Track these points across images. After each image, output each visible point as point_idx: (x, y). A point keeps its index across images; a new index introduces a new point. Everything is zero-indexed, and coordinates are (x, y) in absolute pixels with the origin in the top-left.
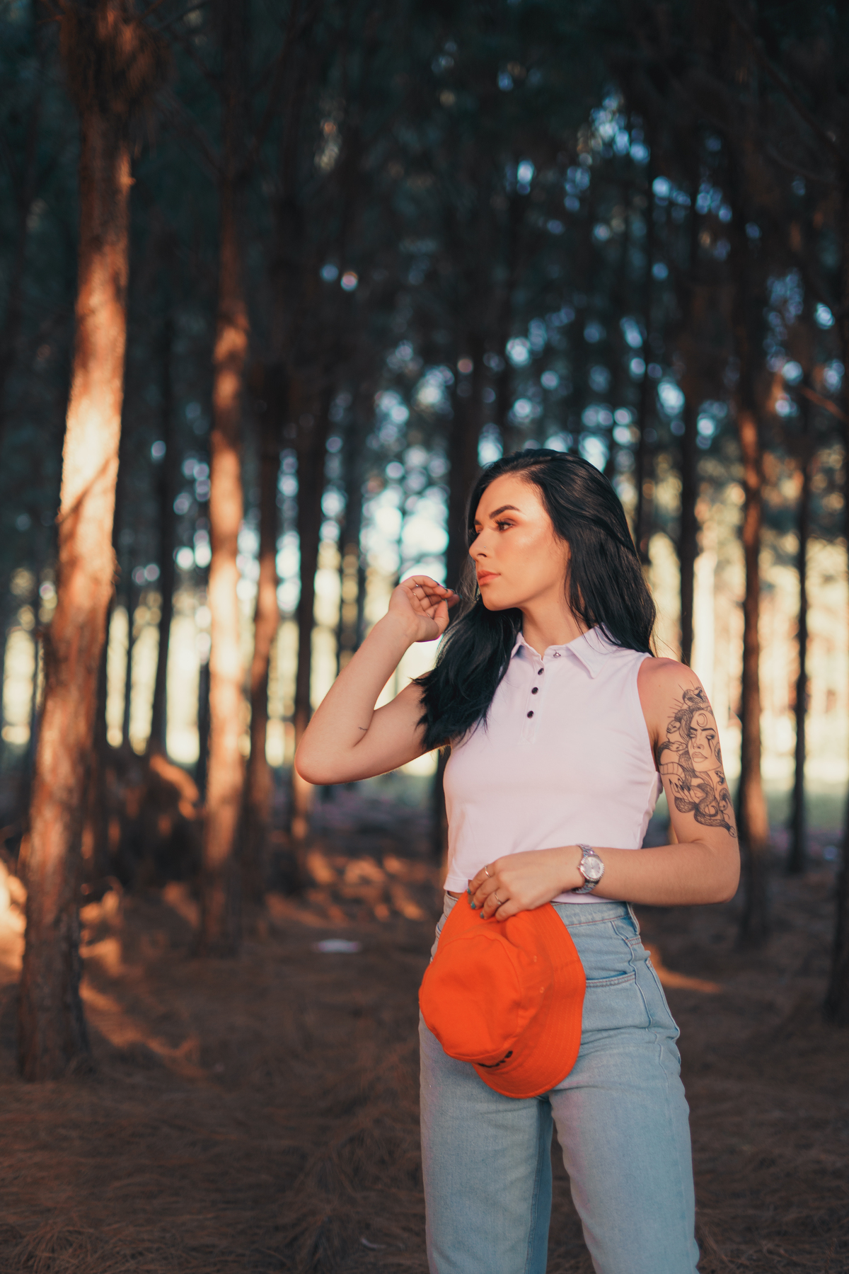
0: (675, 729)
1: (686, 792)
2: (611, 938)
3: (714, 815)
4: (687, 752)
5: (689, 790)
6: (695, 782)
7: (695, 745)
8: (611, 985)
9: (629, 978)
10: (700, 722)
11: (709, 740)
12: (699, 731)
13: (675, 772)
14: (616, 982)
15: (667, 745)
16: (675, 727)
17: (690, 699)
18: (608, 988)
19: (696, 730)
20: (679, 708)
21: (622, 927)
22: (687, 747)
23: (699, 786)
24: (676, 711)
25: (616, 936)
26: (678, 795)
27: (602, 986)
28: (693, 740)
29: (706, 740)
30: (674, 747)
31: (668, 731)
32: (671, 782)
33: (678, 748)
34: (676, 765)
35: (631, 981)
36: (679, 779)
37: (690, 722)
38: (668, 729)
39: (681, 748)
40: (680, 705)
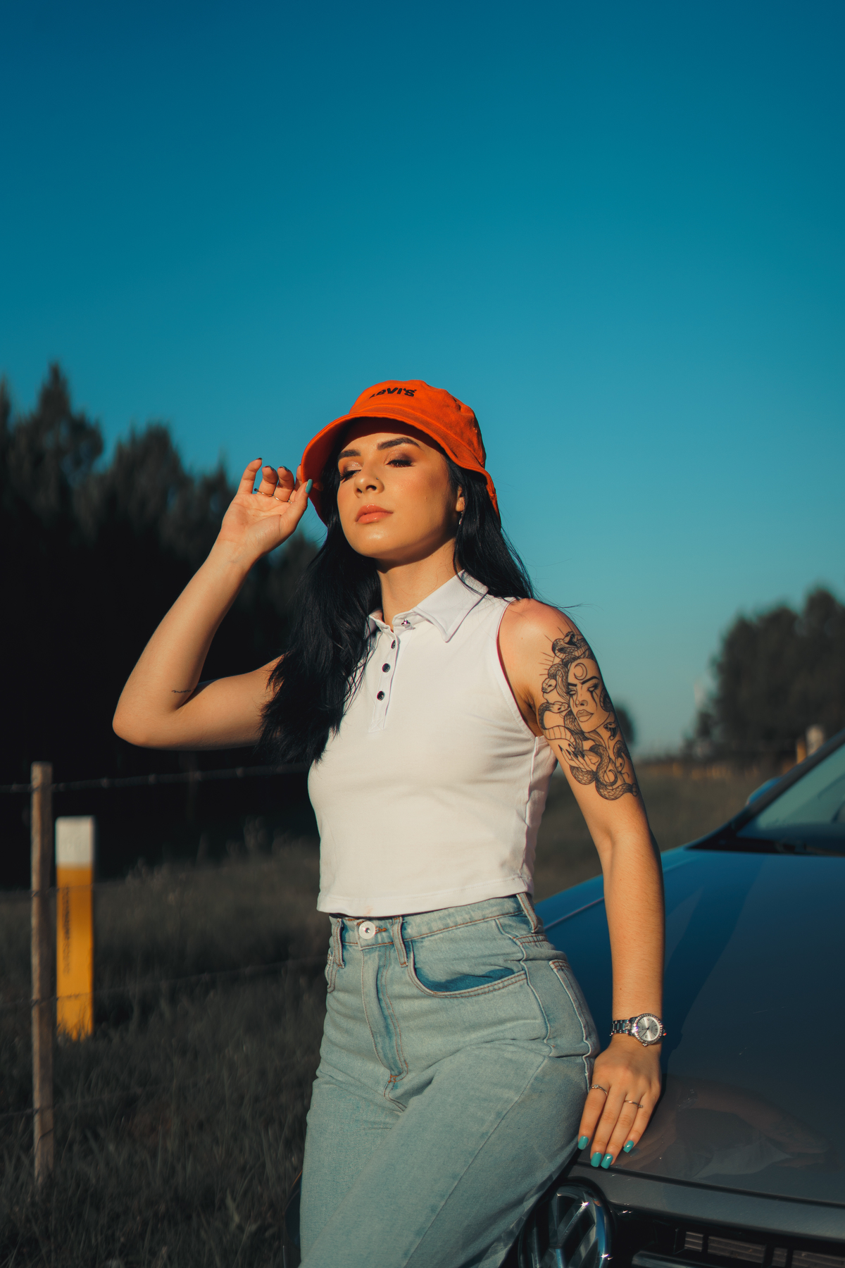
0: (551, 688)
1: (580, 758)
2: (495, 939)
3: (615, 782)
4: (570, 713)
5: (583, 756)
6: (587, 745)
7: (577, 703)
8: (495, 990)
9: (517, 979)
10: (579, 674)
11: (591, 692)
12: (579, 686)
13: (563, 737)
14: (501, 985)
15: (547, 707)
16: (550, 686)
17: (561, 650)
18: (491, 995)
19: (575, 685)
20: (551, 664)
21: (510, 926)
22: (569, 706)
23: (592, 749)
24: (548, 667)
25: (500, 936)
26: (573, 764)
27: (485, 993)
28: (575, 697)
29: (589, 694)
30: (555, 708)
31: (544, 691)
32: (561, 749)
33: (559, 709)
34: (562, 729)
35: (521, 982)
36: (569, 745)
37: (567, 678)
38: (543, 688)
39: (562, 709)
40: (552, 659)
